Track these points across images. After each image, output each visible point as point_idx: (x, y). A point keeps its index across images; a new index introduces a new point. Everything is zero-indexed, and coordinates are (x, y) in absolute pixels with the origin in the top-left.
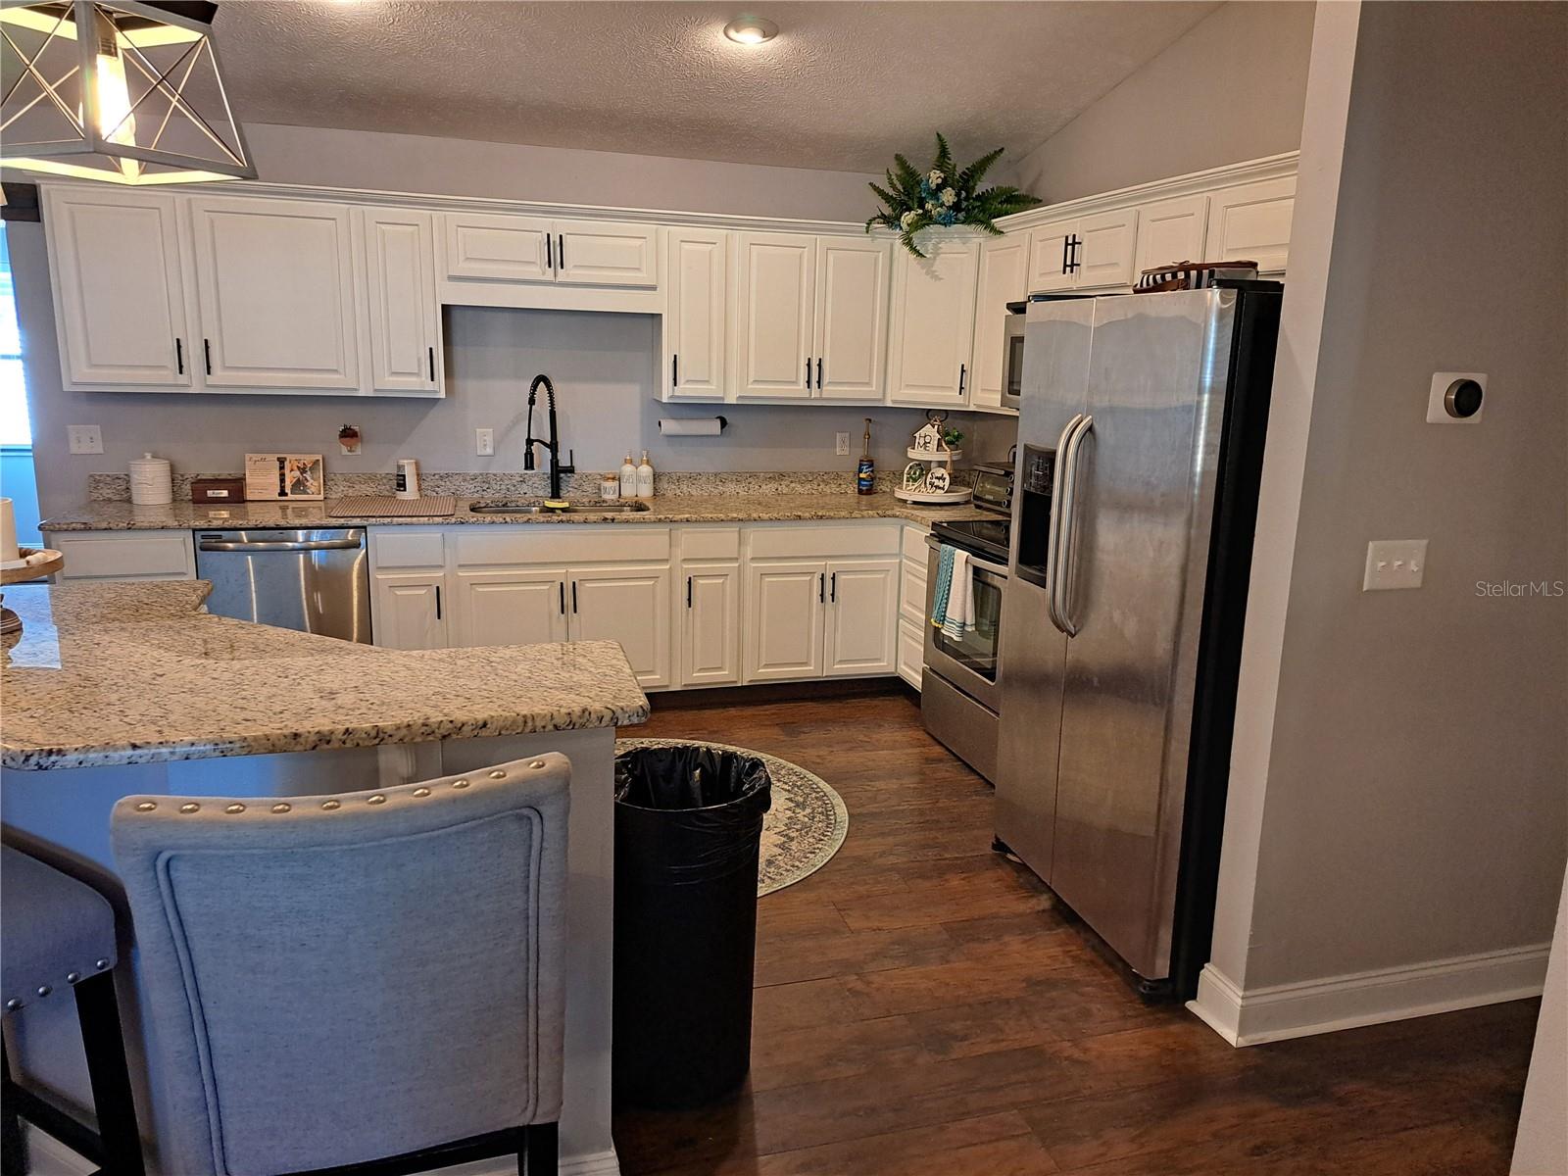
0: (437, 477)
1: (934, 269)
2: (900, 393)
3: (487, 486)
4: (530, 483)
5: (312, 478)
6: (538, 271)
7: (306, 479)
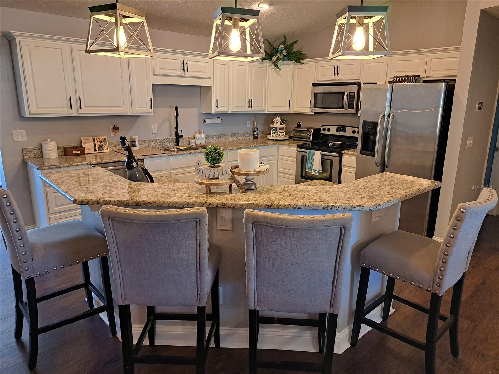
0: (142, 141)
1: (279, 73)
2: (270, 109)
3: (157, 143)
4: (169, 141)
5: (105, 145)
6: (180, 73)
7: (102, 145)
